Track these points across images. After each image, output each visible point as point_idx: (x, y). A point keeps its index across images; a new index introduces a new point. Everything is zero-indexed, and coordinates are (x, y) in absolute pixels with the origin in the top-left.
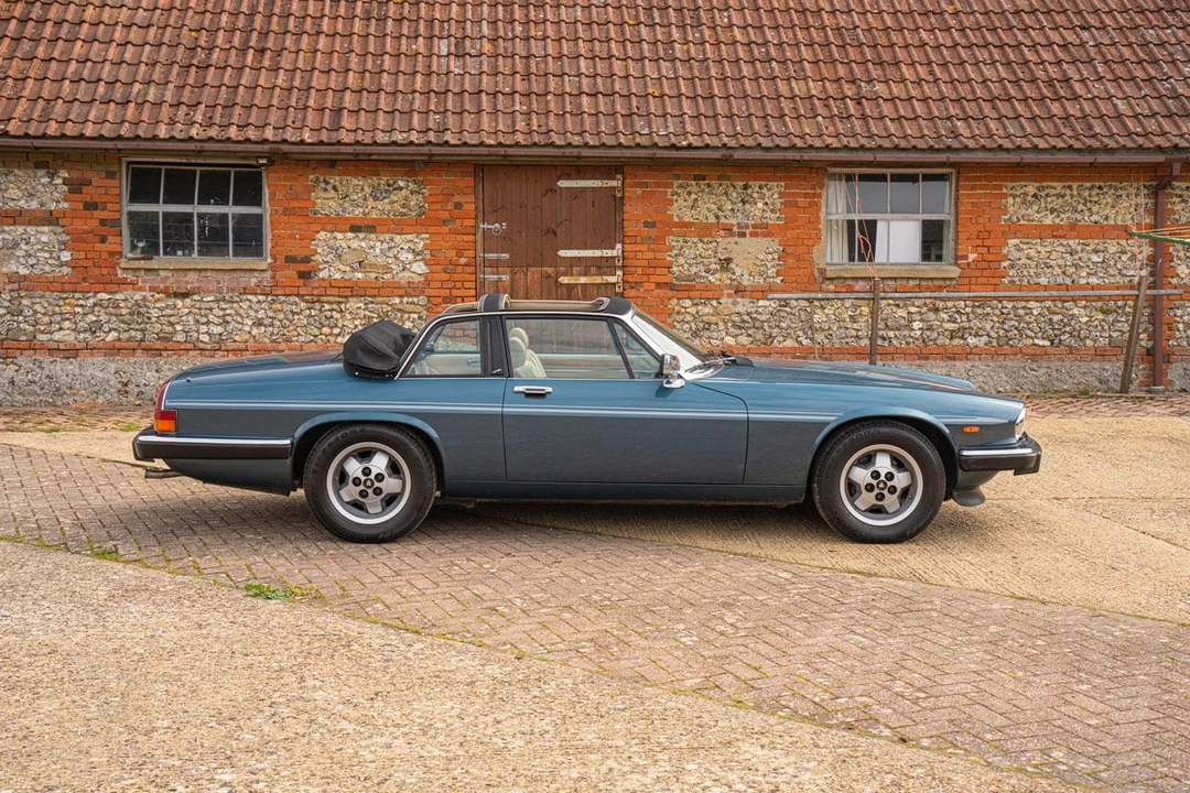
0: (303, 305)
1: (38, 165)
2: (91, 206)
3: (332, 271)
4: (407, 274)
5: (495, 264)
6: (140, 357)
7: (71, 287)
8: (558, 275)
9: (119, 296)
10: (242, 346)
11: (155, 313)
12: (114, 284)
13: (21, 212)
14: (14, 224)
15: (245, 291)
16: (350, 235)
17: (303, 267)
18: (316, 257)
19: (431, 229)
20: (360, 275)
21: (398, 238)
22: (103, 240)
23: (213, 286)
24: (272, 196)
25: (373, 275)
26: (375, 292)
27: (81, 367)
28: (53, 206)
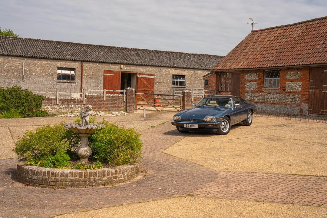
0: (284, 96)
1: (255, 72)
2: (260, 79)
3: (288, 90)
4: (298, 90)
5: (312, 88)
6: (264, 104)
7: (257, 92)
8: (323, 90)
9: (262, 94)
10: (275, 103)
11: (266, 97)
12: (262, 92)
13: (253, 80)
14: (252, 82)
15: (277, 93)
16: (290, 83)
17: (284, 89)
18: (286, 87)
19: (302, 81)
20: (291, 90)
21: (297, 83)
22: (261, 84)
23: (272, 92)
24: (281, 75)
25: (293, 90)
26: (293, 93)
27: (257, 105)
28: (256, 79)
